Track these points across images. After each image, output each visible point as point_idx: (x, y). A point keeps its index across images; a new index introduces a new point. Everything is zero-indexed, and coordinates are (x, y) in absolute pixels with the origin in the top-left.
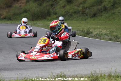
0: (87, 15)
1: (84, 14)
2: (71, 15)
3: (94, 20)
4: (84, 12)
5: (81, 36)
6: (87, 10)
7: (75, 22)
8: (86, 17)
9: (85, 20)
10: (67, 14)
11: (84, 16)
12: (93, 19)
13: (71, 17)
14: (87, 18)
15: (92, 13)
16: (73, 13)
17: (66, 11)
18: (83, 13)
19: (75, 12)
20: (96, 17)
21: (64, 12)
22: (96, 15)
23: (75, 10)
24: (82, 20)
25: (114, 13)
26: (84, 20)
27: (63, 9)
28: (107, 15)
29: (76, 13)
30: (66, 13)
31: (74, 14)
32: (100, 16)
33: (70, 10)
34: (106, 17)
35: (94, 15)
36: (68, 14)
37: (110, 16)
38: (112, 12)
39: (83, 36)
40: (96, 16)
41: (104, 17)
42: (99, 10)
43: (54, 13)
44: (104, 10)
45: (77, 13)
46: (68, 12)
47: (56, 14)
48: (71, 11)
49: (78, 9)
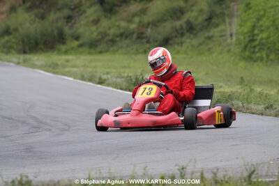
0: (148, 42)
1: (142, 38)
2: (113, 41)
4: (142, 33)
6: (149, 30)
7: (121, 56)
8: (148, 45)
9: (145, 52)
10: (103, 38)
11: (143, 43)
13: (112, 46)
14: (149, 49)
15: (160, 37)
16: (117, 36)
17: (101, 32)
18: (140, 36)
19: (121, 35)
20: (169, 46)
21: (95, 34)
22: (171, 42)
23: (122, 31)
24: (137, 53)
25: (209, 38)
26: (142, 53)
27: (94, 28)
28: (195, 42)
29: (124, 37)
30: (100, 37)
31: (118, 39)
32: (178, 44)
33: (110, 29)
34: (193, 46)
37: (200, 44)
38: (206, 35)
40: (171, 44)
41: (188, 47)
42: (177, 31)
43: (72, 36)
44: (188, 31)
45: (126, 37)
46: (107, 35)
47: (77, 38)
48: (112, 31)
49: (129, 27)
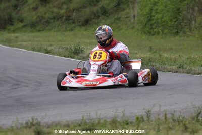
0: (73, 23)
1: (70, 20)
2: (48, 22)
3: (86, 30)
4: (69, 16)
5: (64, 56)
6: (74, 14)
7: (55, 33)
8: (73, 25)
9: (72, 30)
10: (40, 21)
11: (70, 24)
12: (84, 28)
13: (47, 26)
14: (75, 27)
15: (83, 19)
16: (51, 19)
17: (39, 16)
18: (68, 19)
19: (54, 18)
20: (89, 26)
21: (35, 17)
22: (90, 22)
23: (54, 15)
24: (66, 30)
25: (118, 19)
26: (69, 30)
27: (34, 13)
28: (108, 22)
29: (56, 19)
30: (38, 20)
31: (52, 21)
32: (95, 23)
33: (45, 13)
35: (86, 22)
36: (43, 21)
38: (116, 17)
39: (68, 57)
40: (90, 24)
42: (95, 14)
43: (18, 20)
44: (102, 14)
45: (58, 19)
46: (43, 18)
47: (22, 21)
48: (47, 15)
49: (59, 12)
